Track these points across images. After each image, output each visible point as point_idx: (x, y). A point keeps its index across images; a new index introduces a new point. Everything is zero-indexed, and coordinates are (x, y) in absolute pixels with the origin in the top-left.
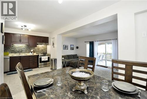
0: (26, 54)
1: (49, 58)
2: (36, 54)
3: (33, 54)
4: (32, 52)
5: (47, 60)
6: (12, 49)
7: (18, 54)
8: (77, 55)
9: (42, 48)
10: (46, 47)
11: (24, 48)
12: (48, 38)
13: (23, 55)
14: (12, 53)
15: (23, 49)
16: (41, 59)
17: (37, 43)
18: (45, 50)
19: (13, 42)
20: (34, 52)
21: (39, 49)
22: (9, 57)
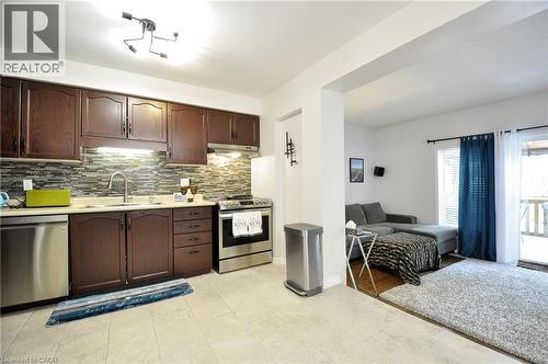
0: (158, 198)
1: (265, 221)
2: (205, 198)
3: (191, 200)
4: (184, 191)
5: (258, 230)
6: (88, 175)
7: (119, 200)
8: (378, 204)
9: (231, 172)
10: (247, 166)
11: (146, 171)
12: (256, 119)
13: (140, 203)
14: (88, 192)
15: (142, 176)
16: (228, 223)
17: (210, 145)
18: (242, 181)
19: (90, 135)
20: (195, 191)
21: (215, 176)
22: (66, 218)
